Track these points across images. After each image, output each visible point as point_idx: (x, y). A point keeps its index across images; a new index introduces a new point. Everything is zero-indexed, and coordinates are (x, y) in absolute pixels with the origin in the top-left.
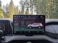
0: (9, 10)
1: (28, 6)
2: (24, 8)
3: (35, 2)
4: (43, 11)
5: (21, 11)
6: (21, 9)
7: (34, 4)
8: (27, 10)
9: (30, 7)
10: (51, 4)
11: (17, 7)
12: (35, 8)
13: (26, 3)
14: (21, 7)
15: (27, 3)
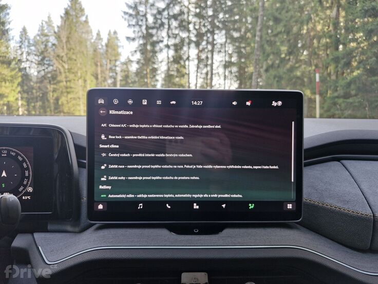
0: (56, 65)
1: (184, 35)
2: (154, 52)
3: (230, 11)
4: (282, 71)
5: (134, 67)
6: (138, 56)
7: (224, 22)
8: (177, 59)
9: (198, 44)
10: (336, 25)
11: (112, 46)
12: (230, 49)
13: (170, 17)
14: (135, 45)
15: (175, 17)
